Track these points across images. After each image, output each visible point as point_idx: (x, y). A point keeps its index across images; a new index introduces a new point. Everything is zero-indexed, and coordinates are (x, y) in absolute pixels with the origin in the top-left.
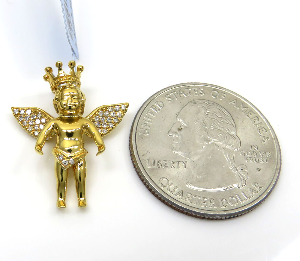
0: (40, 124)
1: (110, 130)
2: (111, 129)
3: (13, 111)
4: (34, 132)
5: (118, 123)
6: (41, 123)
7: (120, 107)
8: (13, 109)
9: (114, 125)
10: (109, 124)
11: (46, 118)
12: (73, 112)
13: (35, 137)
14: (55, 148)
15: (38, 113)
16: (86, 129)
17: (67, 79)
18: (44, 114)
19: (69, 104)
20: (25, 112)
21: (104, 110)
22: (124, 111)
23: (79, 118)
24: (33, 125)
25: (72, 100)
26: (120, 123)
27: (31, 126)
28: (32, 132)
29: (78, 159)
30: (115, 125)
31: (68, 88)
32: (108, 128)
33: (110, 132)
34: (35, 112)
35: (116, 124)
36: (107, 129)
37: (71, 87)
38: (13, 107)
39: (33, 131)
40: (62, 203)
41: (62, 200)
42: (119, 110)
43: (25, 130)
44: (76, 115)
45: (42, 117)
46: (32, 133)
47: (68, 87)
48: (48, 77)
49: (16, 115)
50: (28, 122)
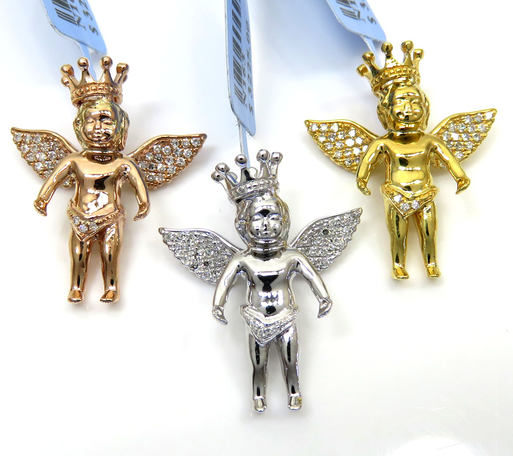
0: (353, 146)
1: (468, 154)
2: (470, 152)
3: (308, 126)
4: (344, 160)
5: (480, 141)
6: (356, 145)
7: (483, 115)
8: (307, 123)
9: (473, 146)
10: (466, 143)
11: (364, 137)
12: (410, 126)
13: (346, 168)
14: (386, 184)
15: (349, 128)
16: (435, 152)
17: (400, 71)
18: (361, 131)
19: (407, 112)
20: (329, 127)
21: (458, 121)
22: (489, 123)
23: (421, 134)
24: (343, 149)
25: (411, 106)
26: (483, 142)
27: (339, 150)
28: (340, 160)
29: (425, 200)
30: (475, 146)
31: (403, 86)
32: (465, 150)
33: (467, 157)
34: (345, 128)
35: (476, 144)
36: (463, 153)
37: (408, 83)
38: (307, 121)
39: (342, 158)
40: (400, 271)
41: (400, 266)
42: (482, 121)
43: (328, 158)
44: (415, 131)
45: (357, 136)
46: (341, 162)
47: (402, 84)
48: (365, 70)
49: (313, 134)
50: (333, 143)
